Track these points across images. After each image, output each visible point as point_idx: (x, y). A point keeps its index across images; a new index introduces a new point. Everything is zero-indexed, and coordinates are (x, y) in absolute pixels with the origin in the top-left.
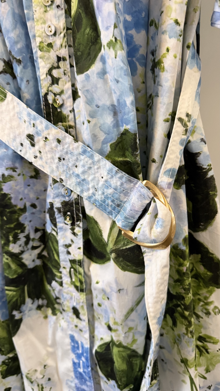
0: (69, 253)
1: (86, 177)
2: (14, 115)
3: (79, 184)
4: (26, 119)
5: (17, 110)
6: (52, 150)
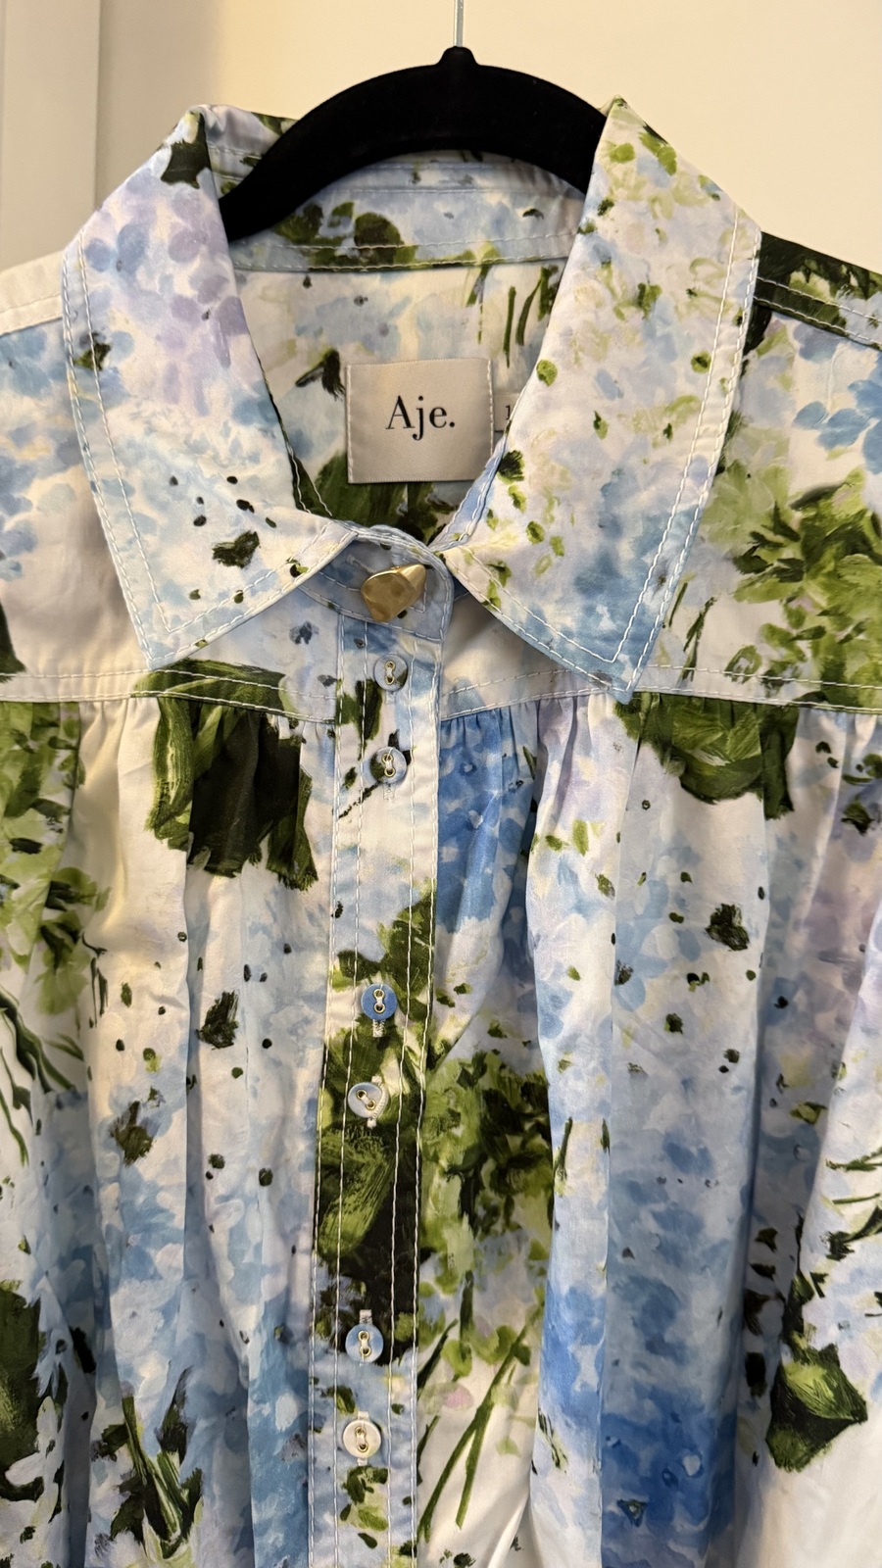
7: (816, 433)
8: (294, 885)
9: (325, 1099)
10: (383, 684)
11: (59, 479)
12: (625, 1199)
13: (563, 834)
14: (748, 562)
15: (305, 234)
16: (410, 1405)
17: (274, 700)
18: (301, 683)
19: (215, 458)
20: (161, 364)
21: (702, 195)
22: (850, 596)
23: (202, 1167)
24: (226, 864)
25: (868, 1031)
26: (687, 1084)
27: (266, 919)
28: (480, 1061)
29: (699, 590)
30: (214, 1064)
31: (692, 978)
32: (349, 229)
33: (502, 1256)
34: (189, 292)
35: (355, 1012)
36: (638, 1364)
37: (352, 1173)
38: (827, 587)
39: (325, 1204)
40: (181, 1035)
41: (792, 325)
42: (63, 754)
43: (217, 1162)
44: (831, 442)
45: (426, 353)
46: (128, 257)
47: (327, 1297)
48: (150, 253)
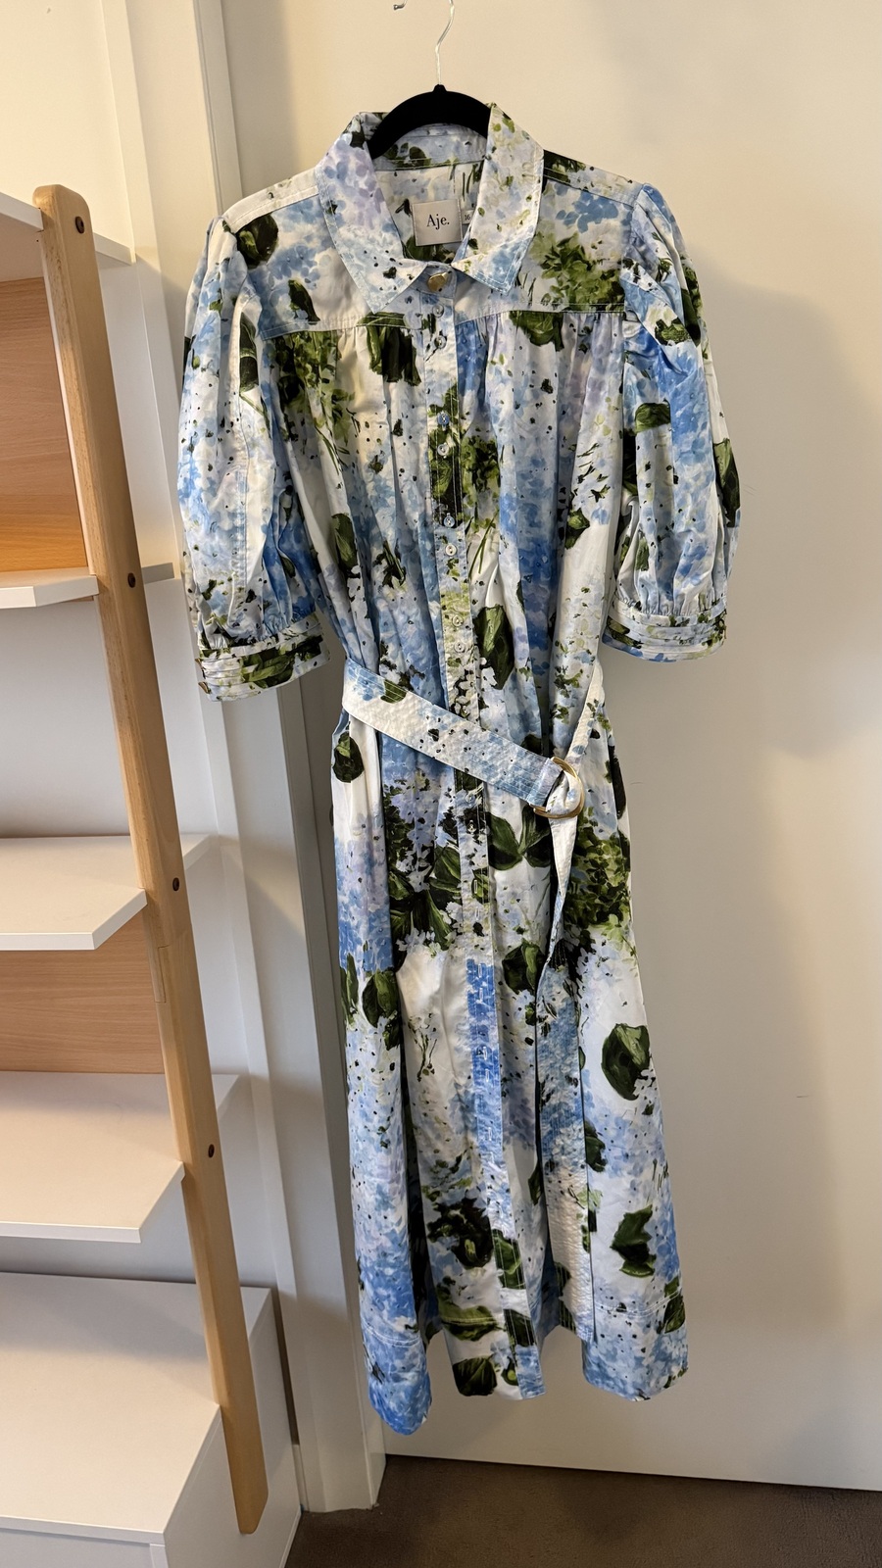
0: (472, 863)
1: (494, 762)
2: (414, 713)
3: (485, 771)
4: (430, 715)
5: (418, 707)
6: (459, 742)
7: (562, 221)
8: (414, 385)
9: (430, 452)
10: (436, 315)
11: (324, 253)
12: (521, 480)
13: (496, 359)
14: (545, 266)
15: (392, 156)
16: (463, 539)
17: (402, 323)
18: (410, 317)
19: (378, 244)
20: (356, 212)
21: (524, 139)
22: (576, 275)
23: (397, 473)
24: (394, 378)
25: (586, 413)
26: (537, 439)
27: (405, 398)
28: (474, 438)
29: (531, 275)
30: (398, 441)
31: (537, 405)
32: (408, 153)
33: (485, 498)
34: (365, 187)
35: (436, 424)
36: (528, 532)
37: (441, 472)
38: (569, 272)
39: (434, 483)
40: (387, 433)
41: (554, 183)
42: (334, 348)
43: (402, 471)
44: (568, 223)
45: (437, 199)
46: (341, 174)
47: (437, 510)
48: (349, 173)
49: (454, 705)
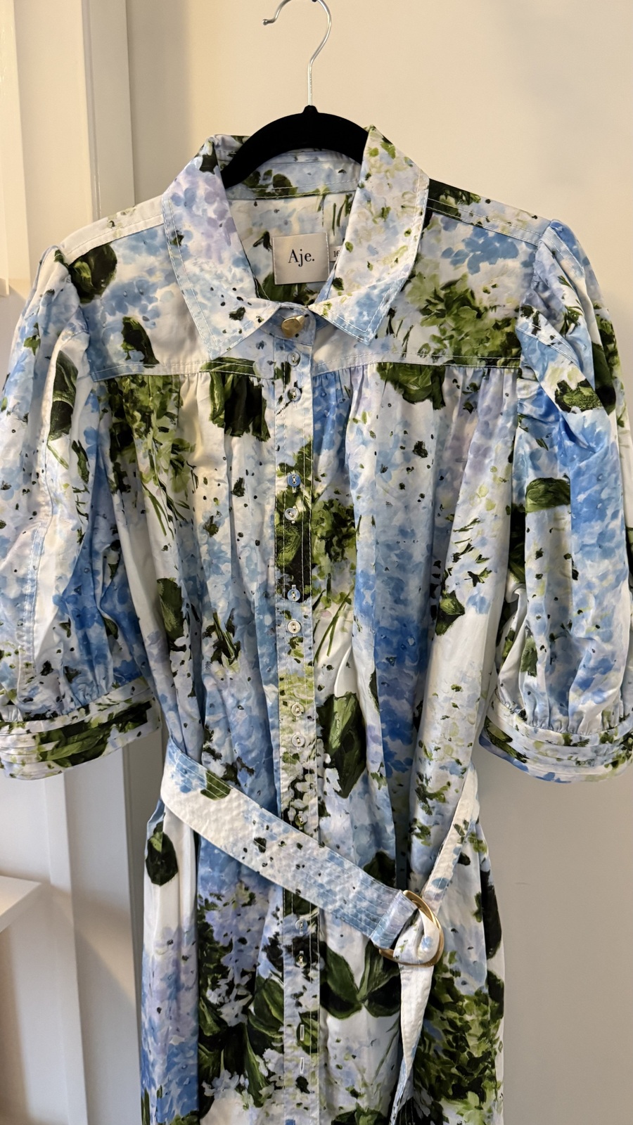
0: (299, 1004)
1: (332, 887)
2: (239, 814)
3: (321, 895)
4: (257, 820)
5: (244, 808)
6: (290, 857)
7: (449, 260)
8: (262, 440)
9: (277, 515)
10: (291, 363)
11: (167, 289)
12: (385, 550)
13: (359, 417)
14: (425, 311)
15: (253, 184)
16: (310, 615)
17: (251, 371)
18: (261, 364)
19: (227, 280)
20: (204, 244)
21: (406, 165)
22: (463, 322)
23: (235, 537)
24: (237, 433)
25: (466, 483)
26: (406, 507)
27: (253, 453)
28: (331, 502)
29: (407, 322)
30: (238, 502)
31: (408, 469)
32: (271, 181)
33: (341, 569)
34: (214, 216)
35: (286, 485)
36: (392, 609)
37: (287, 539)
38: (454, 320)
39: (278, 550)
40: (226, 492)
41: (440, 217)
42: (175, 395)
43: (241, 535)
44: (456, 263)
45: (302, 232)
46: (189, 201)
47: (281, 581)
48: (197, 200)
49: (287, 810)
